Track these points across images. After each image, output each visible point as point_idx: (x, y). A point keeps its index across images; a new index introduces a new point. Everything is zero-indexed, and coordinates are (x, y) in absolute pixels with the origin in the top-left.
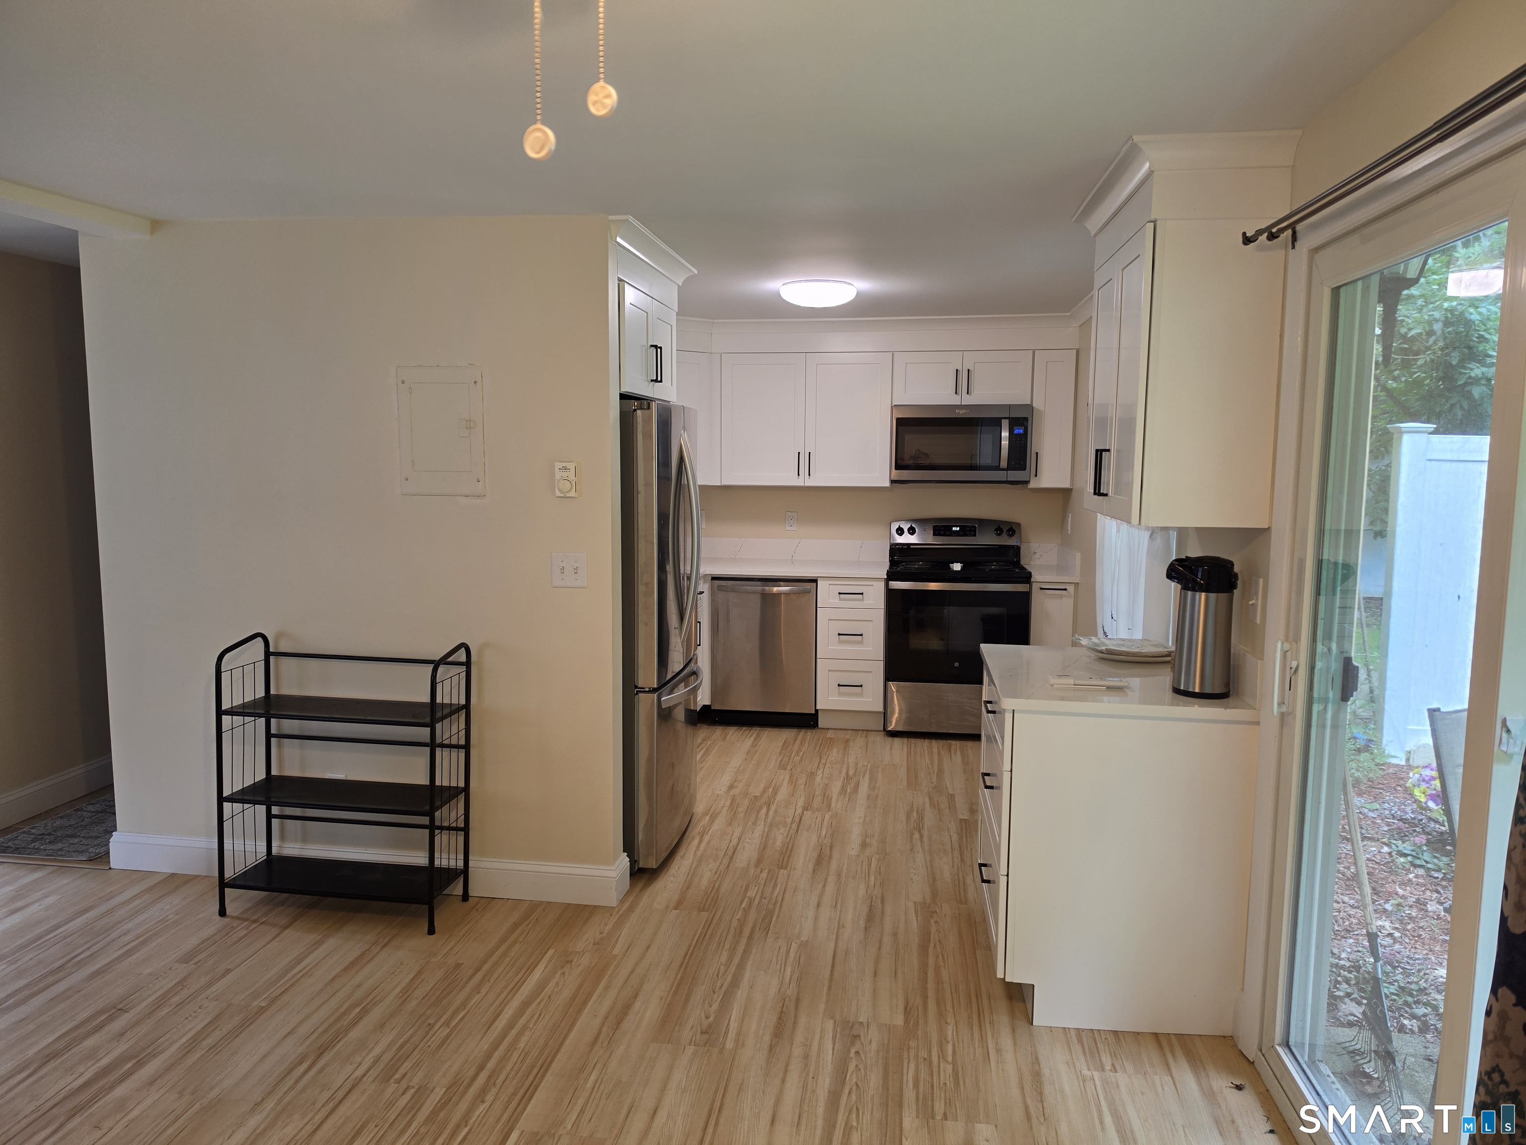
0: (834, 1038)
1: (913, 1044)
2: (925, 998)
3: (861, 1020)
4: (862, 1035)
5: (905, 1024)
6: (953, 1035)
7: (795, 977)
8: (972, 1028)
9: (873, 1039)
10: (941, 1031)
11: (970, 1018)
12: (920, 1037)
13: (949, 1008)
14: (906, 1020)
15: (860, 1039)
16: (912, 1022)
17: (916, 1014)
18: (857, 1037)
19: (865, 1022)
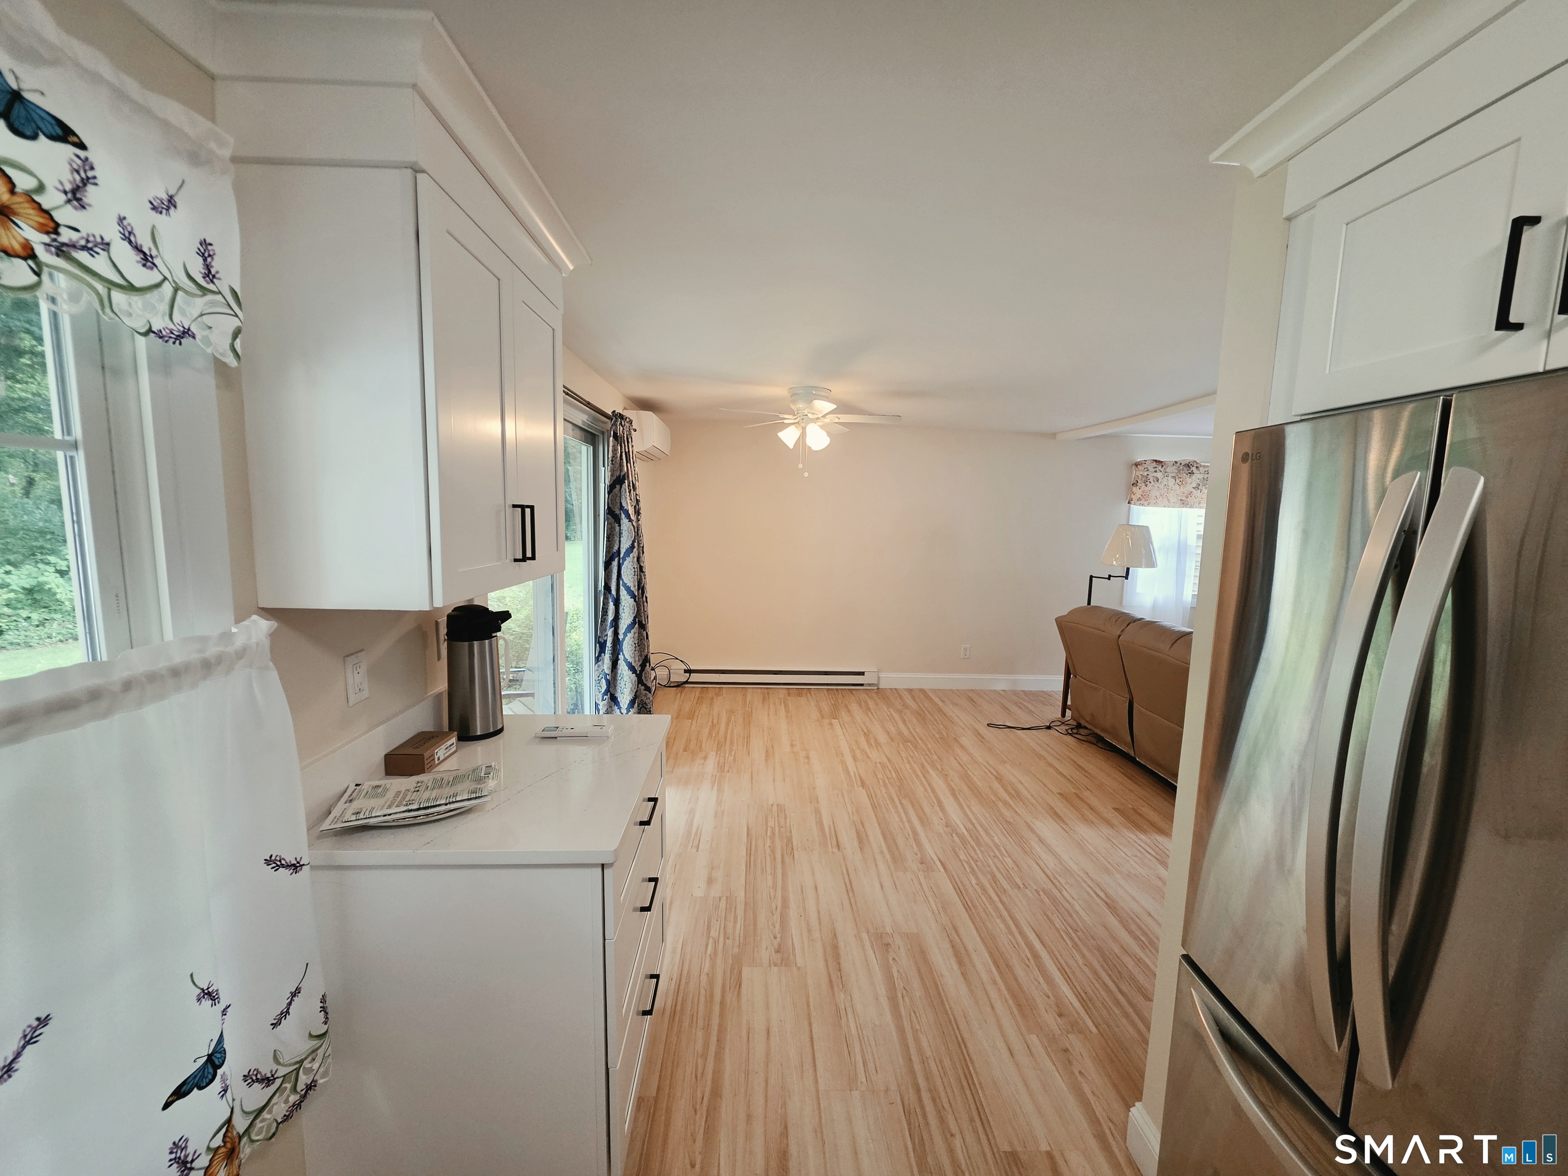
0: (794, 949)
1: (736, 950)
2: (722, 1004)
3: (776, 968)
4: (774, 953)
5: (742, 969)
6: (705, 963)
7: (844, 1019)
8: (688, 972)
9: (765, 953)
10: (713, 966)
11: (687, 983)
12: (731, 957)
13: (703, 992)
14: (740, 973)
15: (774, 949)
16: (736, 972)
17: (732, 980)
18: (777, 952)
19: (773, 967)
